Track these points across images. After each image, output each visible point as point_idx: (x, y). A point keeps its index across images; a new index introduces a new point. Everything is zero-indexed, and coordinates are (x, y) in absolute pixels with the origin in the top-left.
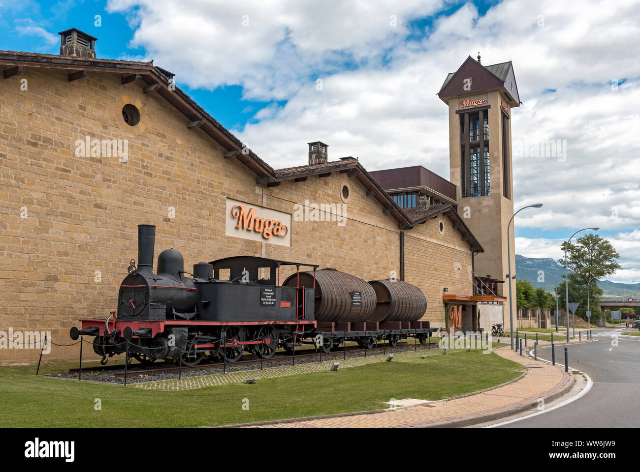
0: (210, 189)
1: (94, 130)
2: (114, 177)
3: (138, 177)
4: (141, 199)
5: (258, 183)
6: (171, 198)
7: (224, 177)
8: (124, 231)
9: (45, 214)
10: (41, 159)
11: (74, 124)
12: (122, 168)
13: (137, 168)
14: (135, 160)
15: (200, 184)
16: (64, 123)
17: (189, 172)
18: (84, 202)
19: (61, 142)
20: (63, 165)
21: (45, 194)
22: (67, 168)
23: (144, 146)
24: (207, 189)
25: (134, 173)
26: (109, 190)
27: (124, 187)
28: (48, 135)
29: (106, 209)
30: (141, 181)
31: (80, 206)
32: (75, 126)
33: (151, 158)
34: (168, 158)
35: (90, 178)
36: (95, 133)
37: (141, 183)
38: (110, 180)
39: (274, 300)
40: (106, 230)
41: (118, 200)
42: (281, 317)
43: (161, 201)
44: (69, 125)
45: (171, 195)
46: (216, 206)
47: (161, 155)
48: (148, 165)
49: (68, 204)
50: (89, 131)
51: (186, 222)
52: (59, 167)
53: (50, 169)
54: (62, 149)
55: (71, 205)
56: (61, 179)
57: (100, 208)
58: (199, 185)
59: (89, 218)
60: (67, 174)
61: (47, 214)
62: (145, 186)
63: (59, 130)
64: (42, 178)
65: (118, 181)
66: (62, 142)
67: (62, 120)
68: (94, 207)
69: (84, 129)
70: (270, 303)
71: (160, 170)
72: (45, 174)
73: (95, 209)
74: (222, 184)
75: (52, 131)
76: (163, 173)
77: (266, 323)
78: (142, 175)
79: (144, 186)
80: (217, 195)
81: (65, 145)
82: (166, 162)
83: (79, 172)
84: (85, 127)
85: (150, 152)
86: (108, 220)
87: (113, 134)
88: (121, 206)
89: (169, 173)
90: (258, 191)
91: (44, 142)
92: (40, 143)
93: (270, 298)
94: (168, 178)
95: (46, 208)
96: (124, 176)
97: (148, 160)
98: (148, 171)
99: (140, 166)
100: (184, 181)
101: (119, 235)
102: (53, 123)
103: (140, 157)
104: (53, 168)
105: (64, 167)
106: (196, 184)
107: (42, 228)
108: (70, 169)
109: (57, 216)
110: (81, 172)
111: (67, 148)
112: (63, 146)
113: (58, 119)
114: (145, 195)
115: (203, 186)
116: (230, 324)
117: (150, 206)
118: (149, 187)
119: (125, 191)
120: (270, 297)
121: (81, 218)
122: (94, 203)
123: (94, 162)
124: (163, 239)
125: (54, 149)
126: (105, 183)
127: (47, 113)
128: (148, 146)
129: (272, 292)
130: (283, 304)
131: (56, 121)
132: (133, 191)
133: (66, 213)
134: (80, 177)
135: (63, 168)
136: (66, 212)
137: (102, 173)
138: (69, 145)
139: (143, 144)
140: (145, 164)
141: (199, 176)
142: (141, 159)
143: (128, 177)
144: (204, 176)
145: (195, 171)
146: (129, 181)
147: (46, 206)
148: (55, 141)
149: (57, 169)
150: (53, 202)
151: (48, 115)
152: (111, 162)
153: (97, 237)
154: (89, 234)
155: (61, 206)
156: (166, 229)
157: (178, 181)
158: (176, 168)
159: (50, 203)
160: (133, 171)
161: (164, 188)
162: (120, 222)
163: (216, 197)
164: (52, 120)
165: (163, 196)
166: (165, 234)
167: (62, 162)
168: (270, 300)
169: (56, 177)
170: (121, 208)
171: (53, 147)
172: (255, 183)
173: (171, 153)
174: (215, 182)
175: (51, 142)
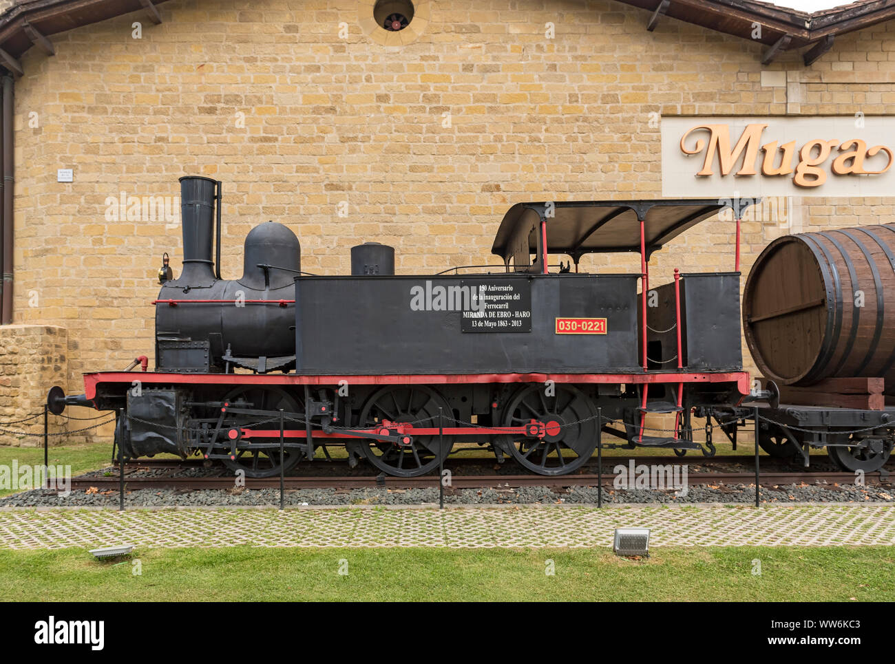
0: (608, 106)
1: (317, 58)
2: (362, 131)
3: (416, 121)
4: (429, 160)
5: (767, 64)
6: (499, 145)
7: (654, 73)
8: (392, 222)
9: (237, 213)
10: (224, 131)
11: (276, 60)
12: (381, 112)
13: (411, 105)
14: (407, 92)
15: (577, 101)
16: (259, 63)
17: (544, 84)
18: (306, 184)
19: (256, 96)
20: (262, 131)
21: (234, 184)
22: (271, 135)
23: (427, 60)
24: (599, 107)
25: (407, 115)
26: (355, 155)
27: (386, 144)
28: (233, 89)
29: (350, 188)
30: (424, 125)
31: (298, 192)
32: (279, 63)
33: (447, 79)
34: (486, 70)
35: (315, 142)
36: (319, 64)
37: (424, 130)
38: (355, 139)
39: (525, 314)
40: (353, 225)
41: (374, 169)
42: (560, 361)
43: (474, 154)
44: (268, 64)
45: (498, 139)
46: (629, 139)
47: (468, 68)
48: (437, 93)
49: (278, 193)
50: (307, 64)
51: (543, 184)
52: (256, 135)
53: (241, 142)
54: (259, 106)
55: (282, 193)
56: (261, 154)
57: (338, 190)
58: (575, 104)
59: (319, 208)
60: (271, 144)
61: (241, 215)
62: (433, 133)
63: (252, 77)
64: (229, 159)
65: (372, 137)
66: (258, 95)
67: (255, 59)
68: (327, 189)
69: (298, 63)
70: (502, 324)
71: (469, 96)
72: (232, 153)
73: (329, 193)
74: (646, 88)
75: (239, 82)
76: (477, 100)
77: (483, 379)
78: (427, 115)
79: (431, 135)
80: (631, 114)
81: (264, 98)
82: (483, 79)
83: (293, 136)
84: (298, 59)
85: (442, 68)
86: (357, 208)
87: (355, 57)
88: (382, 179)
89: (493, 98)
90: (770, 80)
91: (227, 102)
92: (220, 106)
93: (503, 310)
94: (491, 107)
95: (238, 205)
96: (384, 124)
97: (438, 85)
98: (440, 105)
99: (421, 99)
100: (532, 106)
101: (381, 230)
102: (240, 69)
103: (420, 83)
104: (246, 139)
105: (265, 135)
106: (568, 104)
107: (233, 236)
108: (275, 136)
109: (258, 214)
110: (297, 135)
111: (267, 103)
112: (260, 101)
113: (247, 60)
114: (435, 151)
115: (586, 106)
116: (386, 381)
117: (445, 169)
118: (442, 135)
119: (390, 151)
120: (506, 306)
121: (302, 212)
122: (326, 182)
123: (319, 114)
124: (484, 226)
125: (246, 109)
126: (346, 144)
127: (227, 56)
128: (436, 58)
129: (511, 293)
130: (566, 325)
131: (246, 65)
132: (408, 148)
133: (273, 208)
134: (296, 145)
135: (263, 137)
136: (274, 206)
137: (339, 129)
138: (272, 97)
139: (423, 58)
140: (432, 91)
141: (575, 86)
142: (421, 86)
143: (393, 125)
144: (588, 83)
145: (562, 79)
146: (395, 131)
147: (239, 202)
148: (246, 96)
149: (253, 140)
150: (250, 194)
151: (231, 59)
152: (354, 106)
153: (336, 238)
154: (320, 236)
155: (263, 198)
156: (490, 205)
157: (515, 109)
158: (510, 83)
159: (244, 197)
160: (405, 112)
161: (481, 129)
162: (382, 206)
163: (629, 120)
164: (238, 64)
165: (478, 144)
166: (490, 214)
167: (261, 127)
168: (505, 315)
169: (250, 153)
170: (382, 182)
171: (244, 106)
172: (758, 64)
173: (495, 58)
174: (621, 89)
175: (239, 99)
